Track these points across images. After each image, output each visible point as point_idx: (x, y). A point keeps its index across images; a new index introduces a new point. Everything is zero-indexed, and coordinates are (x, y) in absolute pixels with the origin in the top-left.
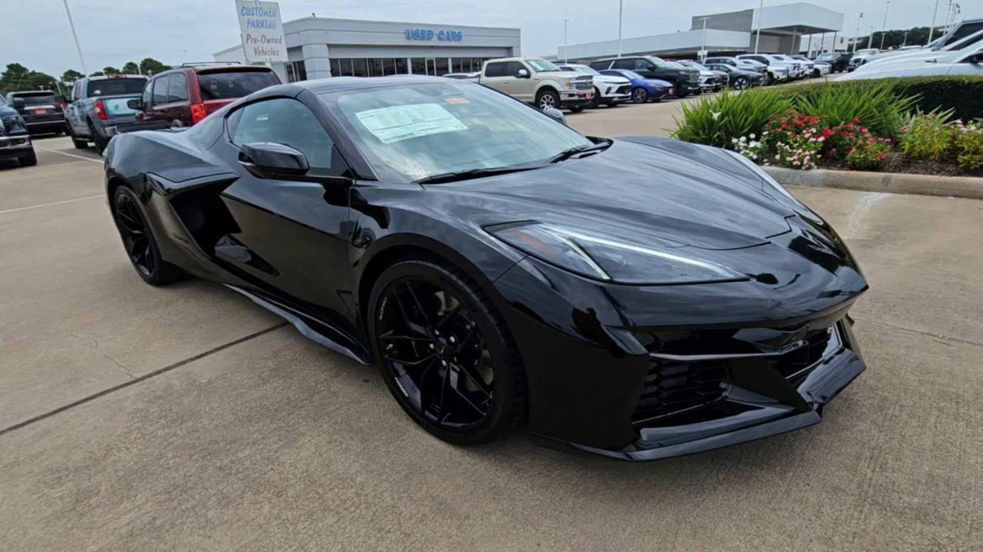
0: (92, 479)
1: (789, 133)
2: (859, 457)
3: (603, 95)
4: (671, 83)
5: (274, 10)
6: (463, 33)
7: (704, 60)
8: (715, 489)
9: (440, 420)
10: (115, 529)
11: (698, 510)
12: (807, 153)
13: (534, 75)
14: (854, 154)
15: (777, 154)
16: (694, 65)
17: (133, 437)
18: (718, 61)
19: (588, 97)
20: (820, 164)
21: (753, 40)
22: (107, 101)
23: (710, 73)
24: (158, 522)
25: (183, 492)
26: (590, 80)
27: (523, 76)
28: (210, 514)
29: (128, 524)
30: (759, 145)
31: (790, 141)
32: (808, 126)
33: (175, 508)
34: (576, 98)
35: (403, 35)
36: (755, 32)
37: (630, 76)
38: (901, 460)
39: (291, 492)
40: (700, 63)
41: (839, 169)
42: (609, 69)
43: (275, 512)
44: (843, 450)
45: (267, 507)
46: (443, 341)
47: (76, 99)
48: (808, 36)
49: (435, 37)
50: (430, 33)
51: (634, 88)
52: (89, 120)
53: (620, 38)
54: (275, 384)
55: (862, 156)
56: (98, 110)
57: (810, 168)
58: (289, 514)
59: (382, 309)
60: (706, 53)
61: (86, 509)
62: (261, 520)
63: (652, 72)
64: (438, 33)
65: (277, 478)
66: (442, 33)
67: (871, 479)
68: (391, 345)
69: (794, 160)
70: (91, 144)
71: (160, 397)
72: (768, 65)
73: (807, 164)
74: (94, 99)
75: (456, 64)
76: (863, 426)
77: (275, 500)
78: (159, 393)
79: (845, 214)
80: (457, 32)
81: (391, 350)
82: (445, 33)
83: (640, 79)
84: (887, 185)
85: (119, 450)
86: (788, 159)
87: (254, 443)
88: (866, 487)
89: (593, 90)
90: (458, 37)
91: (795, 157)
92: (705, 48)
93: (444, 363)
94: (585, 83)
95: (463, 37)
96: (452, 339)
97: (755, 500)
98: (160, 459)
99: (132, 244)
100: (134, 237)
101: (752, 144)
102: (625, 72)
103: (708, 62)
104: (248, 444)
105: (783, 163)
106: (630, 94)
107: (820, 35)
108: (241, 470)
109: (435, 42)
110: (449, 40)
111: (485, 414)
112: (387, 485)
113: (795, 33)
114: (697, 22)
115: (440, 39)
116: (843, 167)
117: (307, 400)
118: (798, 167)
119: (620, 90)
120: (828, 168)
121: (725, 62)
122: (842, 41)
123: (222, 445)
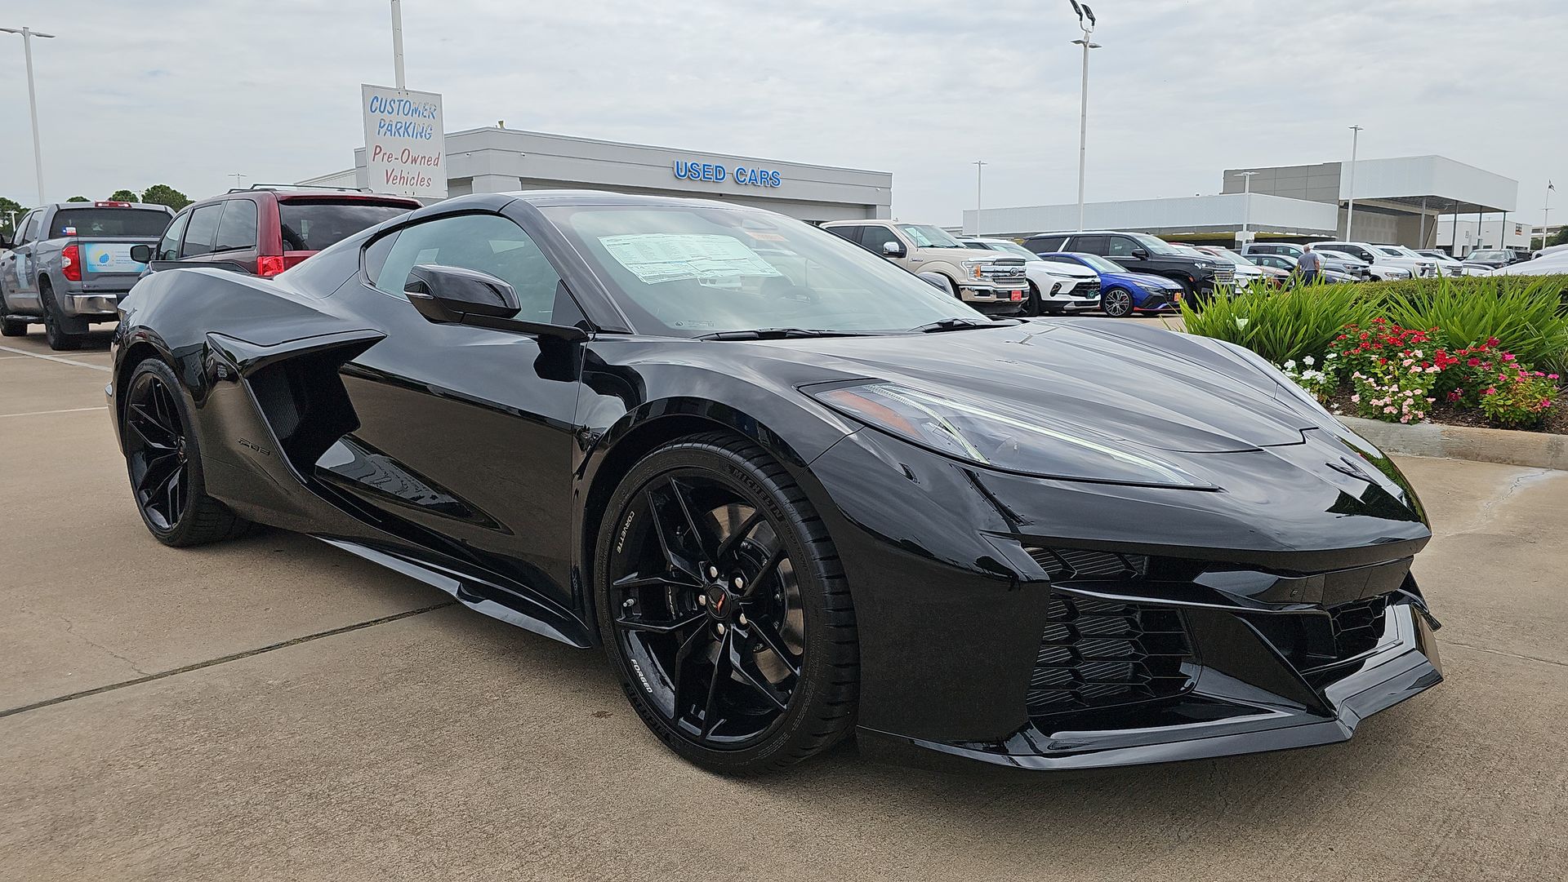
0: (79, 803)
1: (1374, 357)
2: (1424, 819)
3: (1046, 296)
4: (1181, 285)
5: (430, 106)
6: (782, 175)
7: (1246, 247)
8: (1172, 848)
9: (705, 733)
10: (127, 866)
11: (1137, 873)
12: (1408, 393)
13: (912, 252)
14: (1492, 399)
15: (1355, 393)
16: (1223, 255)
17: (149, 751)
18: (1274, 250)
19: (1016, 298)
20: (1433, 415)
21: (1342, 218)
22: (86, 245)
23: (1257, 270)
24: (202, 860)
25: (242, 824)
26: (1021, 268)
27: (892, 254)
28: (293, 852)
29: (149, 860)
30: (1320, 377)
31: (1377, 370)
32: (1408, 348)
33: (231, 844)
34: (993, 298)
35: (668, 172)
36: (1346, 205)
37: (1098, 266)
38: (1494, 824)
39: (437, 829)
40: (1239, 253)
41: (1470, 425)
42: (1060, 251)
43: (411, 853)
44: (1401, 810)
45: (394, 847)
46: (724, 584)
47: (24, 241)
48: (1450, 217)
49: (728, 178)
50: (720, 170)
51: (1108, 289)
52: (44, 281)
53: (1082, 200)
54: (407, 690)
55: (1509, 402)
56: (67, 262)
57: (1416, 420)
58: (435, 856)
59: (624, 533)
60: (1252, 236)
61: (73, 839)
62: (385, 862)
63: (1143, 262)
64: (735, 171)
65: (411, 810)
66: (741, 171)
67: (1438, 847)
68: (631, 601)
69: (1386, 405)
70: (32, 328)
71: (195, 702)
72: (1371, 262)
73: (1410, 412)
74: (62, 242)
76: (1439, 781)
77: (408, 838)
78: (193, 695)
79: (1473, 498)
80: (771, 172)
81: (628, 609)
82: (749, 172)
83: (1120, 271)
84: (1556, 456)
85: (125, 767)
86: (1374, 402)
87: (370, 765)
88: (1427, 855)
89: (1026, 286)
90: (773, 180)
91: (1387, 400)
92: (1250, 228)
93: (721, 627)
94: (1012, 274)
95: (783, 183)
96: (739, 582)
97: (1237, 864)
98: (200, 781)
99: (144, 468)
100: (151, 453)
101: (1308, 374)
102: (1089, 258)
103: (1253, 251)
104: (359, 767)
105: (1366, 411)
106: (1098, 298)
107: (1474, 218)
108: (348, 799)
109: (727, 187)
110: (755, 184)
111: (785, 707)
112: (607, 824)
113: (1424, 211)
114: (1233, 181)
115: (737, 182)
116: (1477, 423)
117: (466, 713)
118: (1396, 419)
119: (1080, 290)
120: (1449, 424)
121: (1287, 252)
122: (1518, 231)
123: (311, 766)
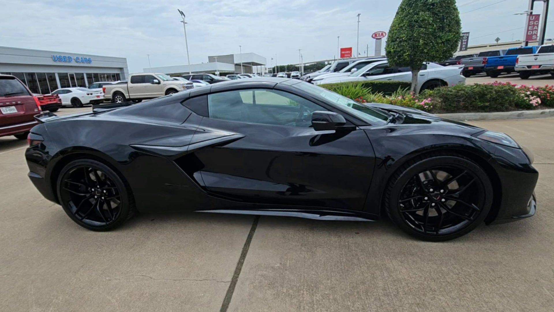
6: (92, 59)
13: (162, 82)
27: (156, 83)
35: (51, 59)
36: (236, 64)
42: (195, 80)
48: (256, 67)
49: (73, 60)
50: (70, 58)
53: (189, 63)
64: (75, 58)
66: (78, 58)
68: (401, 205)
75: (88, 76)
80: (88, 58)
82: (80, 59)
90: (89, 61)
92: (218, 71)
93: (434, 204)
95: (92, 61)
96: (442, 191)
102: (201, 81)
107: (260, 66)
109: (73, 64)
110: (83, 63)
113: (249, 66)
114: (211, 59)
115: (77, 62)
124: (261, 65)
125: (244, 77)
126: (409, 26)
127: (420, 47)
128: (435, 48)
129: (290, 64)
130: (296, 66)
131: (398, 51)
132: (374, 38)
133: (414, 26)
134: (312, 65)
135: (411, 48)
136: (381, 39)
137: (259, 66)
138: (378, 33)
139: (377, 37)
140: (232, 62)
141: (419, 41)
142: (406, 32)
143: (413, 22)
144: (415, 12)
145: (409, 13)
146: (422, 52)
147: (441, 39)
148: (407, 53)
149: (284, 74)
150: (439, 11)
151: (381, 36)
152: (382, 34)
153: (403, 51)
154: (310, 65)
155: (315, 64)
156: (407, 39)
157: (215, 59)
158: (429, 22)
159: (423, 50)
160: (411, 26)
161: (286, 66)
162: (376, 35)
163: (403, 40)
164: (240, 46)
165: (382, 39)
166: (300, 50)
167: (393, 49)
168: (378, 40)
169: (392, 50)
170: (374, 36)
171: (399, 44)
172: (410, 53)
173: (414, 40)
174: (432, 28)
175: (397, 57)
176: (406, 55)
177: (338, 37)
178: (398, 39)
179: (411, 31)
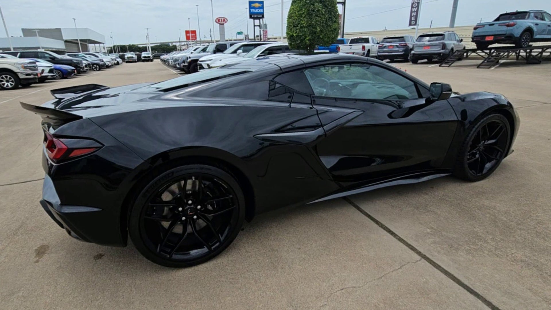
19: (39, 76)
34: (32, 76)
63: (54, 60)
94: (35, 67)
113: (87, 43)
119: (50, 71)
124: (99, 43)
125: (90, 57)
126: (308, 14)
127: (317, 33)
128: (327, 35)
129: (131, 44)
130: (139, 46)
131: (300, 36)
132: (218, 23)
133: (312, 15)
134: (156, 46)
135: (311, 33)
136: (223, 24)
137: (97, 45)
138: (221, 18)
139: (220, 22)
140: (60, 37)
141: (316, 28)
142: (306, 20)
143: (311, 11)
144: (311, 2)
145: (306, 3)
146: (319, 37)
147: (331, 27)
148: (308, 38)
149: (132, 54)
150: (328, 4)
151: (223, 22)
152: (224, 20)
153: (305, 36)
154: (154, 46)
155: (159, 45)
156: (308, 25)
157: (35, 32)
158: (322, 13)
159: (319, 36)
160: (309, 14)
161: (127, 46)
162: (219, 21)
163: (304, 26)
164: (74, 19)
165: (225, 24)
166: (148, 29)
167: (295, 33)
168: (221, 25)
169: (295, 35)
170: (217, 21)
171: (301, 30)
172: (310, 38)
173: (313, 27)
174: (324, 18)
175: (299, 41)
176: (307, 40)
177: (189, 19)
178: (299, 25)
179: (310, 18)
